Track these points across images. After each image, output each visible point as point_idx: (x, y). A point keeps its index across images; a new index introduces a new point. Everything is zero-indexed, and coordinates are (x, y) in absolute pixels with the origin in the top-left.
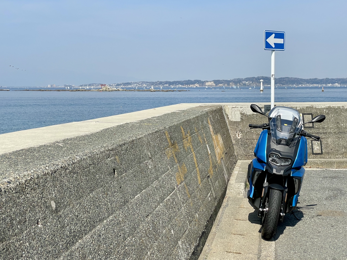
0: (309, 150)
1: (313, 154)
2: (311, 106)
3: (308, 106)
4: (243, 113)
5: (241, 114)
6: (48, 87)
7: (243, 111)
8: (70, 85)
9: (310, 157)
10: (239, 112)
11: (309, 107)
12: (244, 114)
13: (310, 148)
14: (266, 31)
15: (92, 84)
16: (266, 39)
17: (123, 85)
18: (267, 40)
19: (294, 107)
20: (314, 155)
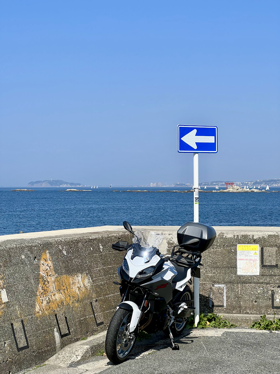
0: (267, 301)
1: (273, 307)
2: (276, 234)
3: (272, 233)
4: (171, 242)
5: (169, 243)
6: (150, 186)
7: (173, 240)
8: (183, 184)
9: (269, 313)
10: (165, 241)
11: (273, 235)
12: (172, 244)
13: (270, 299)
14: (179, 126)
15: (216, 182)
16: (181, 137)
17: (264, 183)
18: (182, 139)
19: (250, 236)
20: (275, 310)
